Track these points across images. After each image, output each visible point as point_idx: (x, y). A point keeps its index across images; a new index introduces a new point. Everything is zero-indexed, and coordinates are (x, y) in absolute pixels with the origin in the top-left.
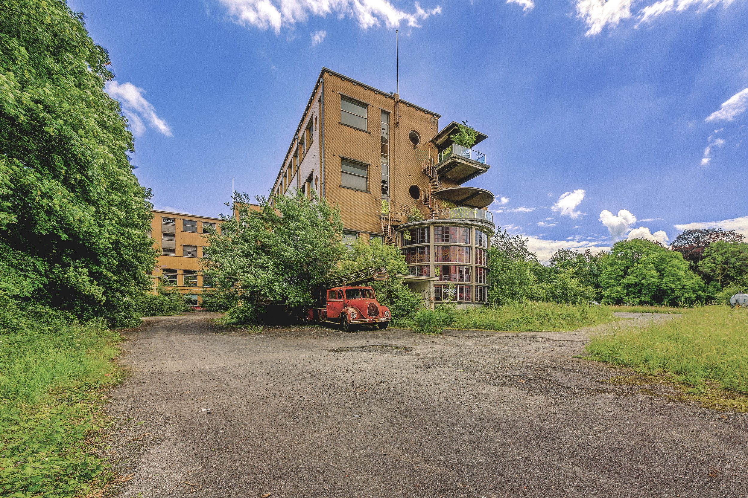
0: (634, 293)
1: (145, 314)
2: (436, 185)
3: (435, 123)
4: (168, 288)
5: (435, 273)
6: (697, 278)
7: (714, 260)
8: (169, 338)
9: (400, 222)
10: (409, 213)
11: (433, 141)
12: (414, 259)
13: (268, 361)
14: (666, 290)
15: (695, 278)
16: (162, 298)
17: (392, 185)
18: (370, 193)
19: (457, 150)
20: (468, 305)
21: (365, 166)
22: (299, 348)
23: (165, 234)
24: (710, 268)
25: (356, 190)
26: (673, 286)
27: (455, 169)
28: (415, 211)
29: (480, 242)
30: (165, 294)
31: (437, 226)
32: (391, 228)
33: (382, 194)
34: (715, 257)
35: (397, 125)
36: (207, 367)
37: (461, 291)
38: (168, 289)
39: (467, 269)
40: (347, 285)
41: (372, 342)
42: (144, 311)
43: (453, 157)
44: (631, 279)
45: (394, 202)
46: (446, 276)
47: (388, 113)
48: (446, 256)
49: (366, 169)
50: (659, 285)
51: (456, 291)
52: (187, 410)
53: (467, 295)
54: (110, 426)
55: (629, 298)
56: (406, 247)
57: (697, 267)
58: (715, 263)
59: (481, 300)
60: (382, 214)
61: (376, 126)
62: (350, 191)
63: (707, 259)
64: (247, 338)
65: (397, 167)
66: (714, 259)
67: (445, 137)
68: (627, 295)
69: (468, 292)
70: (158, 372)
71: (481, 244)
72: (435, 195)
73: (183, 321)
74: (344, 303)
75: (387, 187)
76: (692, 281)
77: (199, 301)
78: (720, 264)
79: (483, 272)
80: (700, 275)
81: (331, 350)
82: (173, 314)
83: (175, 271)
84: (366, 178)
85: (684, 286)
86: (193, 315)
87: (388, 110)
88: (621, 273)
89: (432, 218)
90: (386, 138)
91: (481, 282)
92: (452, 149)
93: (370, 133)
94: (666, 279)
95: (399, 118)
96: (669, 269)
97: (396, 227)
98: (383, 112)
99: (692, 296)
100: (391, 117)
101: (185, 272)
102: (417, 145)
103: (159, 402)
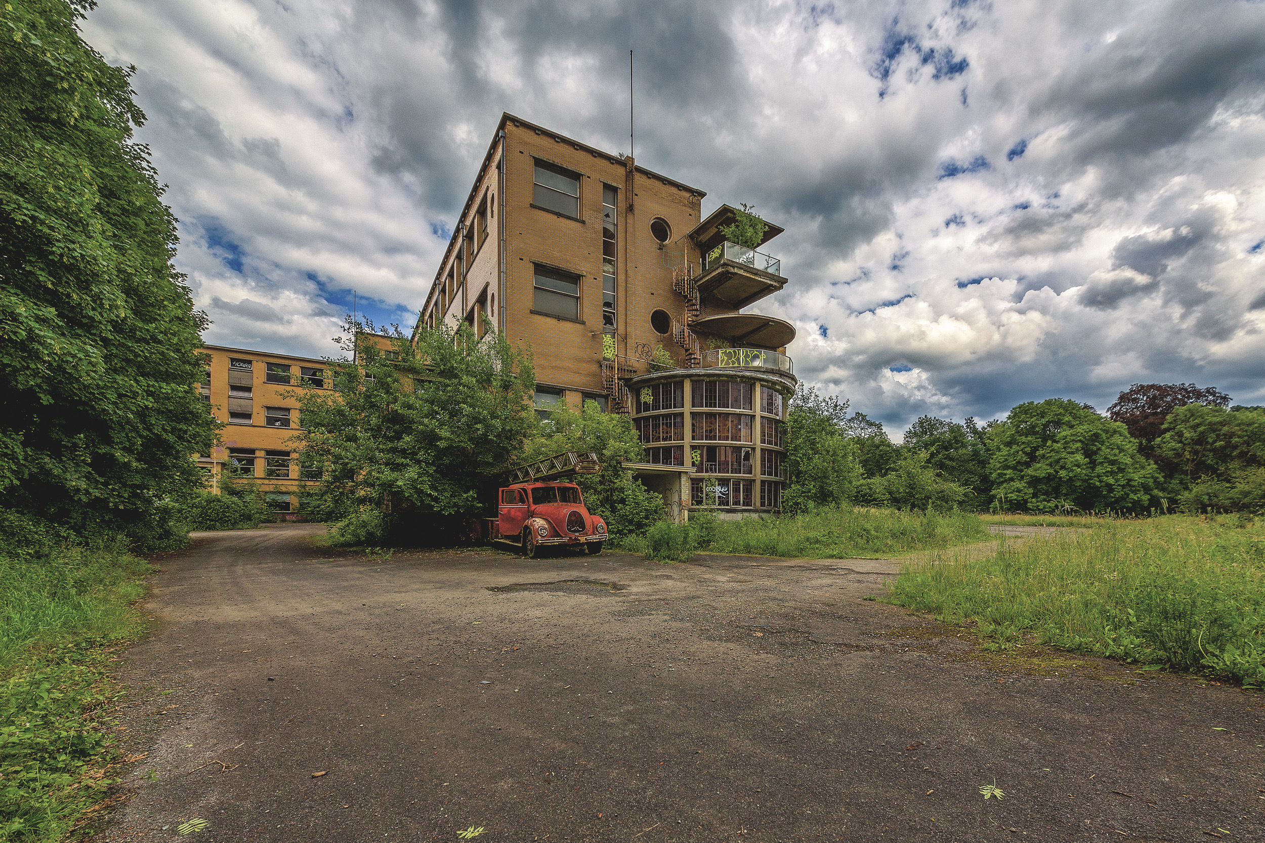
0: (1046, 493)
1: (197, 527)
2: (697, 310)
3: (696, 207)
4: (238, 481)
5: (693, 458)
6: (1152, 468)
7: (1179, 436)
8: (233, 568)
9: (635, 372)
10: (651, 358)
11: (691, 237)
12: (658, 435)
13: (384, 605)
14: (1100, 488)
15: (1149, 468)
16: (227, 499)
17: (621, 309)
18: (583, 323)
19: (732, 253)
20: (746, 514)
21: (575, 278)
22: (442, 585)
23: (234, 388)
24: (1174, 450)
25: (559, 318)
26: (1111, 481)
27: (729, 284)
28: (662, 353)
29: (770, 406)
30: (233, 492)
31: (696, 381)
32: (618, 383)
33: (605, 324)
34: (1182, 431)
35: (630, 208)
36: (285, 614)
37: (736, 490)
38: (241, 483)
39: (747, 453)
40: (536, 480)
41: (565, 575)
42: (195, 522)
43: (725, 264)
44: (1040, 469)
45: (625, 338)
46: (711, 465)
47: (614, 190)
48: (711, 431)
49: (576, 284)
50: (1088, 480)
51: (728, 490)
52: (239, 676)
53: (747, 496)
54: (120, 697)
55: (1037, 502)
56: (644, 414)
57: (1152, 448)
58: (1181, 442)
59: (770, 505)
60: (605, 359)
61: (594, 211)
62: (548, 320)
63: (1168, 435)
64: (362, 569)
65: (629, 279)
66: (1180, 434)
67: (713, 230)
68: (1035, 495)
69: (747, 492)
70: (204, 622)
71: (770, 411)
72: (695, 326)
73: (261, 539)
74: (528, 511)
75: (614, 313)
76: (1142, 472)
77: (292, 504)
78: (1189, 444)
79: (773, 459)
80: (1156, 463)
81: (492, 589)
82: (246, 526)
83: (252, 451)
84: (577, 298)
85: (1130, 480)
86: (281, 528)
87: (614, 184)
88: (1025, 459)
89: (690, 365)
90: (612, 231)
91: (770, 474)
92: (723, 250)
93: (583, 222)
94: (1099, 470)
95: (634, 197)
96: (1105, 450)
97: (628, 382)
98: (607, 187)
99: (1143, 498)
100: (621, 196)
101: (269, 452)
102: (664, 243)
103: (198, 665)
